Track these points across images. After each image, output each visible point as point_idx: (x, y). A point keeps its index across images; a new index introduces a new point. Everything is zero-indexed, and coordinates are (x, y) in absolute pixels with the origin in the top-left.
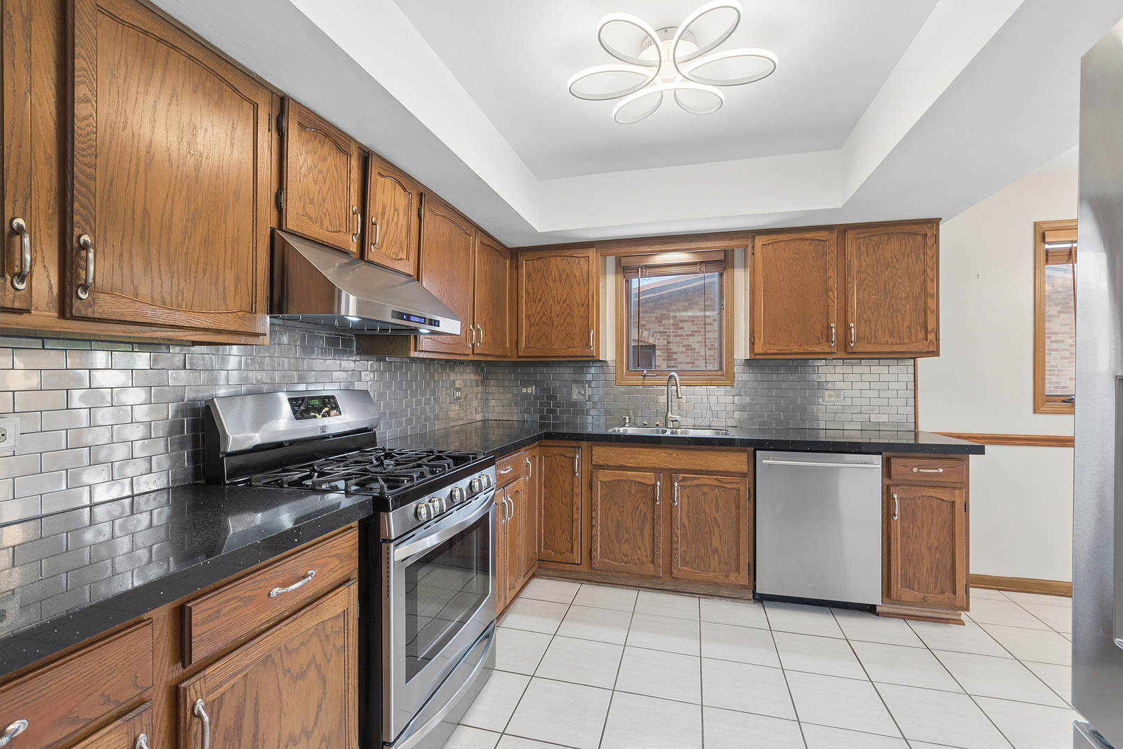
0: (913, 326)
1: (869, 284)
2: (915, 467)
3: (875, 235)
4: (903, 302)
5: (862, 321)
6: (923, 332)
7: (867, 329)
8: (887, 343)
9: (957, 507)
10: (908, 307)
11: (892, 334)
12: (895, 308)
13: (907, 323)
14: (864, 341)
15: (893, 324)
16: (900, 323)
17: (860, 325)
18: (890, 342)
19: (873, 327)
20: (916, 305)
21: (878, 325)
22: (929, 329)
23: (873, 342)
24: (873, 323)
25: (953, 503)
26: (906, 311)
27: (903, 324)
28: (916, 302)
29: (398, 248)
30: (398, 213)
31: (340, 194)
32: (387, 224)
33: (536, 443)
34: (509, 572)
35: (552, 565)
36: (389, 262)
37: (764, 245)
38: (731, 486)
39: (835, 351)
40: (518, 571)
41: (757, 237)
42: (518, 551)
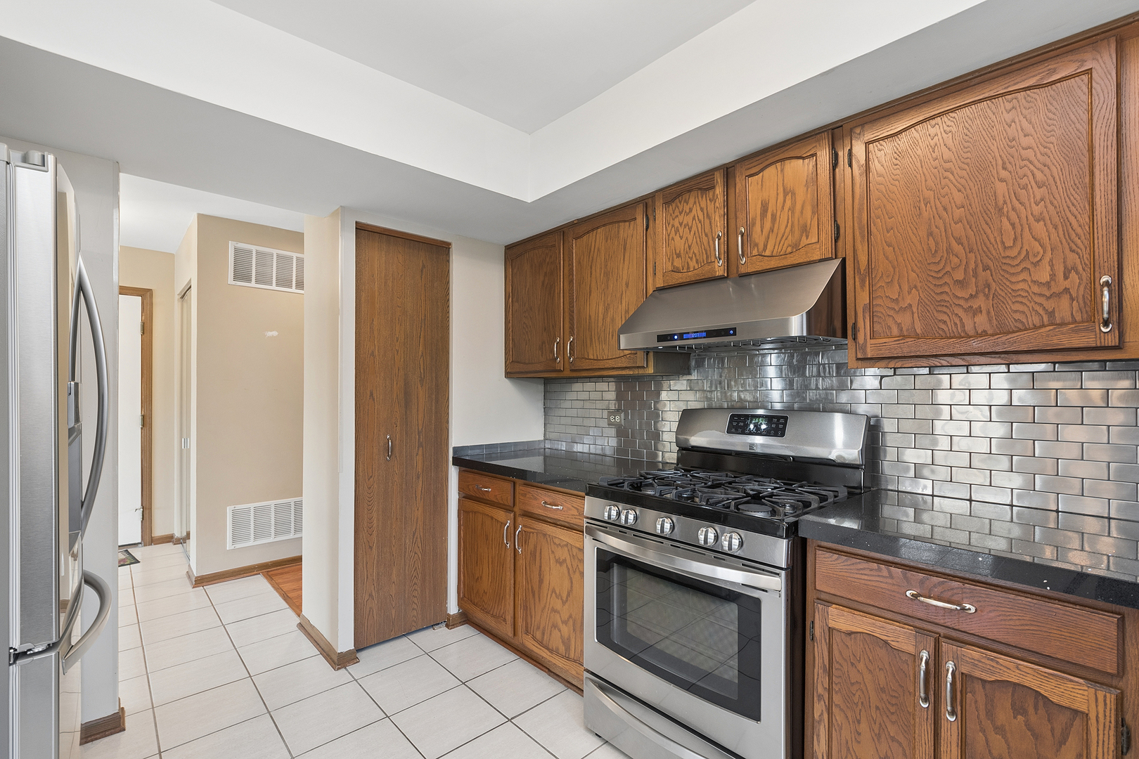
29: (797, 233)
30: (794, 194)
31: (708, 229)
32: (774, 218)
36: (774, 262)
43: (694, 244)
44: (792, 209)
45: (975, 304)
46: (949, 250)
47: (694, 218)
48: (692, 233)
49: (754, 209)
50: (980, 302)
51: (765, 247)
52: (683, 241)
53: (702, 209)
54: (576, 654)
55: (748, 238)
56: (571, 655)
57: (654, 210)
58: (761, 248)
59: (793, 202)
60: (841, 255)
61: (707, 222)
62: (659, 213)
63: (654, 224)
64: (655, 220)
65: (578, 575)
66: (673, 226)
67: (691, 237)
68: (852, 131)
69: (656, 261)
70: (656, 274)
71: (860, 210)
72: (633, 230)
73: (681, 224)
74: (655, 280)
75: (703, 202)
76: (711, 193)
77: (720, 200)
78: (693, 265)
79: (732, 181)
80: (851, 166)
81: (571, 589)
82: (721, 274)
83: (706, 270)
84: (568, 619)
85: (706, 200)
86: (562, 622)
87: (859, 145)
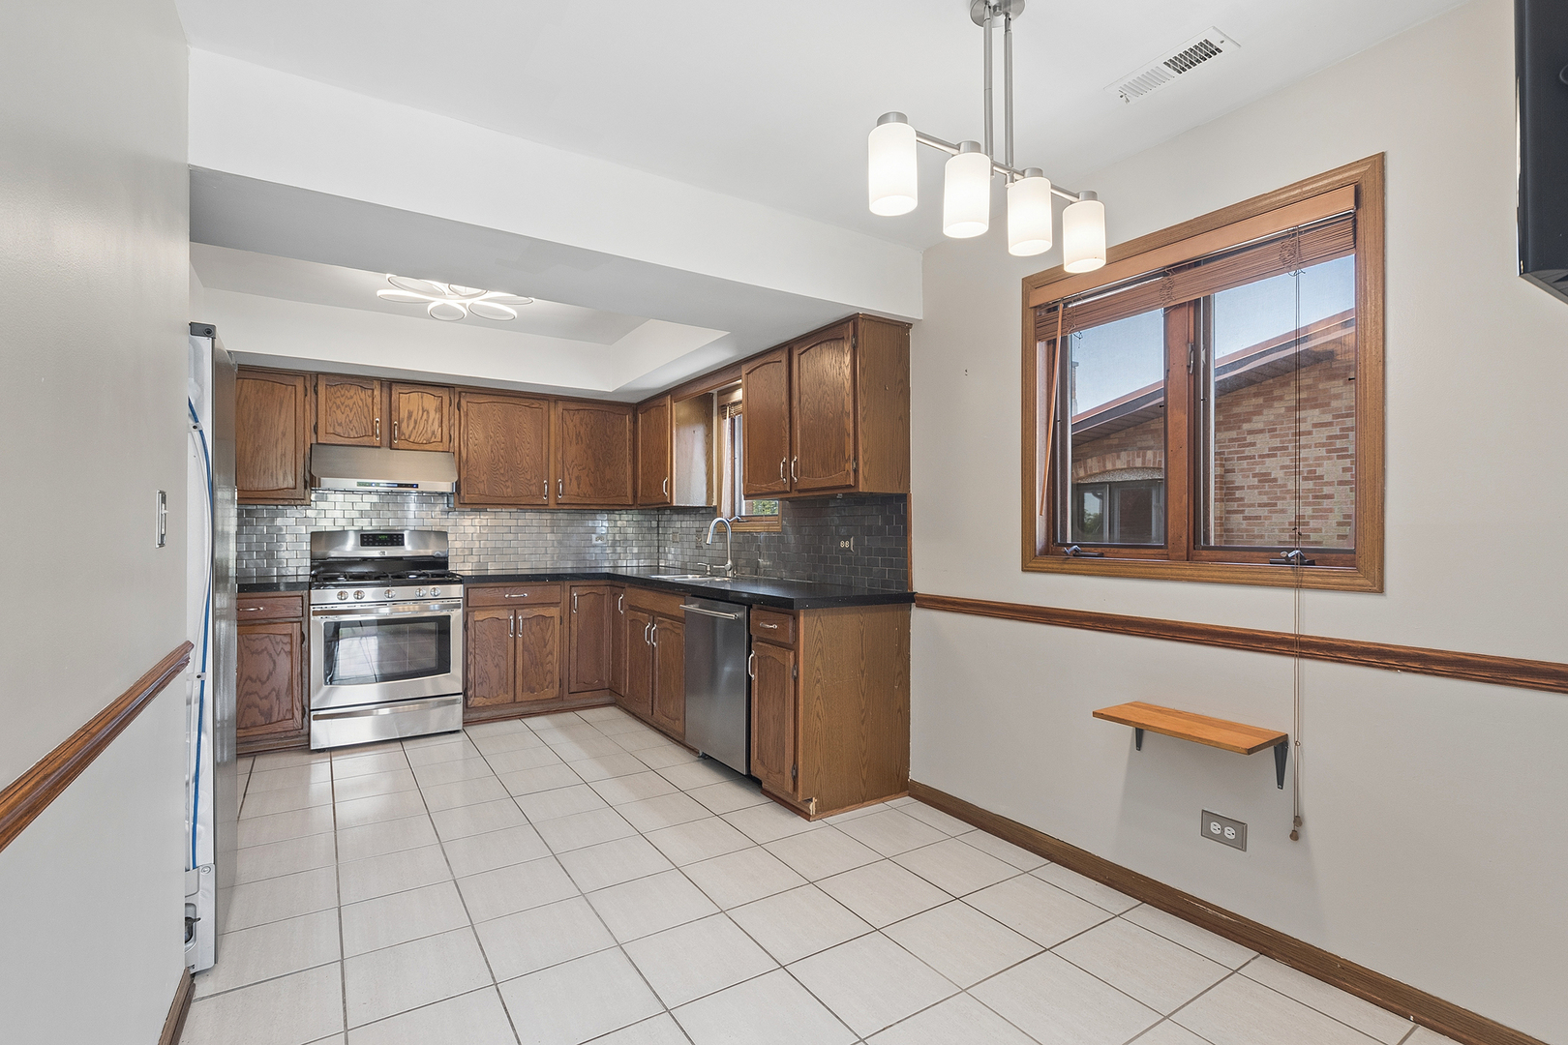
0: (836, 455)
1: (809, 407)
2: (763, 620)
3: (812, 347)
4: (831, 425)
5: (804, 452)
6: (844, 461)
7: (807, 461)
9: (787, 672)
10: (834, 430)
11: (823, 465)
12: (825, 433)
13: (833, 450)
15: (824, 453)
17: (803, 456)
19: (811, 459)
20: (839, 428)
21: (815, 455)
22: (847, 457)
24: (811, 454)
25: (785, 666)
26: (833, 435)
27: (830, 452)
28: (839, 423)
29: (430, 435)
30: (428, 412)
31: (366, 414)
32: (416, 422)
33: (602, 582)
34: (524, 677)
35: (616, 695)
36: (415, 447)
37: (747, 374)
38: (677, 631)
39: (788, 489)
40: (549, 683)
41: (743, 366)
42: (549, 667)
43: (354, 421)
44: (427, 420)
45: (508, 484)
46: (499, 460)
47: (354, 403)
48: (353, 413)
49: (404, 414)
50: (509, 484)
51: (410, 437)
52: (344, 416)
53: (361, 400)
54: (281, 715)
55: (399, 428)
56: (274, 719)
57: (316, 385)
58: (407, 437)
59: (428, 417)
60: (452, 450)
61: (366, 409)
62: (321, 389)
63: (314, 396)
64: (316, 393)
65: (283, 655)
66: (335, 403)
67: (351, 415)
68: (460, 393)
69: (317, 423)
70: (316, 433)
71: (464, 433)
72: (291, 393)
73: (343, 404)
74: (314, 436)
75: (363, 396)
76: (370, 392)
77: (377, 399)
78: (353, 434)
79: (386, 390)
80: (459, 410)
81: (274, 669)
82: (378, 445)
83: (366, 441)
84: (270, 694)
85: (365, 395)
86: (261, 699)
87: (463, 403)
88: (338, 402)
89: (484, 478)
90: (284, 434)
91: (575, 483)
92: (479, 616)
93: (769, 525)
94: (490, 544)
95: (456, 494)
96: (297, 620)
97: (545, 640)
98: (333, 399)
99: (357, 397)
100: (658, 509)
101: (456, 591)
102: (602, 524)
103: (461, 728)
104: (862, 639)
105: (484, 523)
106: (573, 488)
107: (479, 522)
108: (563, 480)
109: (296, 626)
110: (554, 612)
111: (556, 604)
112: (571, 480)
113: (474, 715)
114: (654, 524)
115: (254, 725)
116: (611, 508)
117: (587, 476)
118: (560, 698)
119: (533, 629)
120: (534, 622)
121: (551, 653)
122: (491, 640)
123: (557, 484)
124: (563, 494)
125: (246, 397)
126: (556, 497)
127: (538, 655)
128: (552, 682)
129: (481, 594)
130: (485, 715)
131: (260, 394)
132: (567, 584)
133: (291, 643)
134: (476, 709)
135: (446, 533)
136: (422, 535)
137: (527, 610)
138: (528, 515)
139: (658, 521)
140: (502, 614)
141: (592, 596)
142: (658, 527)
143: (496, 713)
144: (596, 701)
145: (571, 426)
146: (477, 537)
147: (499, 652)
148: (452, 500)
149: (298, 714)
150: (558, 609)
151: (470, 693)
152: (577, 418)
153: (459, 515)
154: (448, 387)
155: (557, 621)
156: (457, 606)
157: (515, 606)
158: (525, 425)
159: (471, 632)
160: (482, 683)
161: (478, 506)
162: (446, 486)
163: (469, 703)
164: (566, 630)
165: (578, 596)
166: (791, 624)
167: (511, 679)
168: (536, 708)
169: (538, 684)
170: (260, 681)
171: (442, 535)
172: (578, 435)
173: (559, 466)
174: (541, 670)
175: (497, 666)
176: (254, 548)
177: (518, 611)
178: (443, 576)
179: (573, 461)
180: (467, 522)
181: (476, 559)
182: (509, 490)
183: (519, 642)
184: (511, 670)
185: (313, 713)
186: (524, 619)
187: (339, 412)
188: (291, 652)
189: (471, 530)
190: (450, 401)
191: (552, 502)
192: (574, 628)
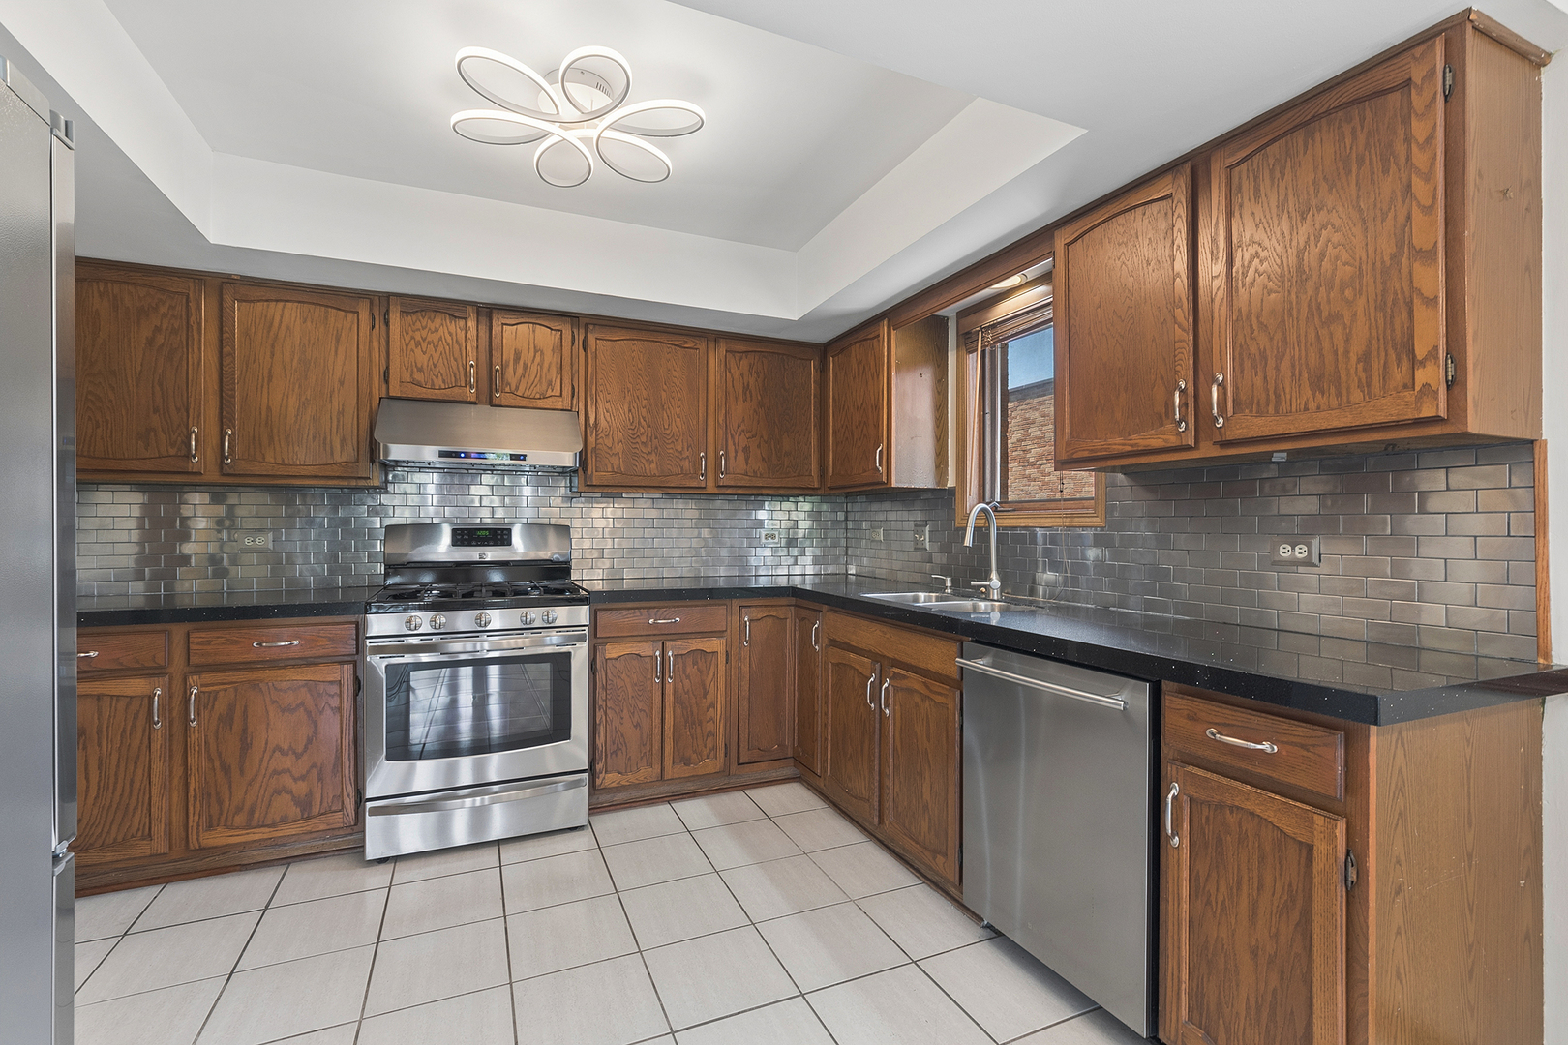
0: (1374, 353)
1: (1261, 269)
2: (1215, 725)
3: (1274, 141)
4: (1348, 293)
5: (1247, 364)
6: (1405, 365)
7: (1259, 381)
8: (1306, 409)
9: (1318, 865)
10: (1361, 302)
11: (1317, 385)
12: (1325, 314)
13: (1357, 348)
14: (1251, 412)
15: (1322, 356)
16: (1341, 351)
17: (1242, 372)
18: (1312, 406)
19: (1271, 373)
20: (1384, 291)
21: (1285, 365)
22: (1420, 352)
23: (1271, 409)
24: (1271, 363)
25: (1310, 848)
26: (1355, 315)
27: (1347, 352)
28: (1384, 283)
29: (544, 387)
30: (542, 352)
31: (457, 354)
32: (525, 367)
33: (784, 601)
34: (675, 742)
35: (803, 769)
36: (525, 403)
37: (1068, 244)
38: (940, 699)
39: (1192, 442)
40: (711, 750)
41: (1056, 233)
42: (710, 726)
43: (441, 364)
44: (541, 364)
45: (651, 457)
46: (639, 423)
47: (440, 339)
48: (438, 352)
49: (509, 355)
50: (653, 457)
51: (517, 388)
52: (426, 357)
53: (450, 334)
54: (325, 804)
55: (502, 375)
56: (316, 810)
57: (387, 313)
58: (513, 387)
59: (542, 360)
60: (575, 409)
61: (456, 347)
62: (395, 318)
63: (383, 327)
64: (387, 324)
65: (328, 712)
66: (413, 338)
67: (436, 356)
68: (586, 325)
69: (388, 367)
70: (387, 382)
71: (592, 383)
72: (353, 323)
73: (424, 340)
74: (384, 386)
75: (452, 328)
76: (462, 323)
77: (472, 333)
78: (438, 383)
79: (484, 320)
80: (585, 350)
81: (316, 732)
82: (473, 399)
83: (456, 393)
84: (308, 772)
85: (455, 327)
86: (295, 780)
87: (591, 338)
88: (418, 338)
89: (619, 448)
90: (342, 383)
91: (741, 456)
92: (613, 651)
93: (1072, 516)
94: (626, 544)
95: (580, 472)
96: (349, 658)
97: (704, 685)
98: (411, 333)
99: (448, 330)
100: (847, 495)
101: (582, 614)
102: (772, 516)
103: (585, 823)
104: (1469, 778)
105: (619, 513)
106: (739, 464)
107: (613, 513)
108: (726, 452)
109: (348, 668)
110: (716, 645)
111: (719, 634)
112: (736, 452)
113: (604, 798)
114: (841, 516)
115: (285, 820)
116: (784, 492)
117: (759, 446)
118: (725, 772)
119: (689, 670)
120: (689, 661)
121: (713, 705)
122: (630, 690)
123: (718, 458)
124: (726, 472)
125: (288, 328)
126: (717, 478)
127: (695, 710)
128: (714, 748)
129: (616, 619)
130: (620, 797)
131: (309, 324)
132: (736, 603)
133: (340, 695)
134: (608, 790)
135: (567, 528)
136: (537, 530)
137: (679, 643)
138: (680, 504)
139: (847, 512)
140: (646, 649)
141: (770, 621)
142: (846, 519)
143: (635, 794)
144: (774, 775)
145: (737, 374)
146: (610, 533)
147: (640, 705)
148: (575, 480)
149: (350, 804)
150: (723, 640)
151: (599, 767)
152: (744, 363)
153: (586, 502)
154: (573, 318)
155: (722, 658)
156: (581, 639)
157: (663, 637)
158: (675, 374)
159: (600, 676)
160: (615, 752)
161: (611, 491)
162: (568, 459)
163: (598, 782)
164: (734, 671)
165: (750, 621)
166: (1341, 753)
167: (657, 746)
168: (691, 787)
169: (695, 752)
170: (294, 753)
171: (564, 530)
172: (746, 388)
173: (721, 432)
174: (699, 731)
175: (637, 725)
176: (311, 549)
177: (668, 644)
178: (562, 592)
179: (739, 426)
180: (596, 513)
181: (607, 564)
182: (653, 466)
183: (669, 690)
184: (657, 731)
185: (369, 805)
186: (675, 656)
187: (418, 351)
188: (339, 709)
189: (600, 523)
190: (573, 336)
191: (711, 483)
192: (745, 668)
